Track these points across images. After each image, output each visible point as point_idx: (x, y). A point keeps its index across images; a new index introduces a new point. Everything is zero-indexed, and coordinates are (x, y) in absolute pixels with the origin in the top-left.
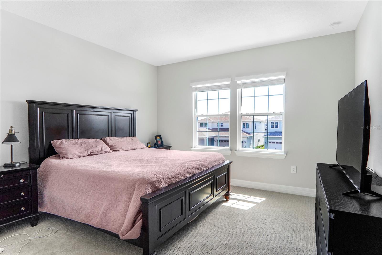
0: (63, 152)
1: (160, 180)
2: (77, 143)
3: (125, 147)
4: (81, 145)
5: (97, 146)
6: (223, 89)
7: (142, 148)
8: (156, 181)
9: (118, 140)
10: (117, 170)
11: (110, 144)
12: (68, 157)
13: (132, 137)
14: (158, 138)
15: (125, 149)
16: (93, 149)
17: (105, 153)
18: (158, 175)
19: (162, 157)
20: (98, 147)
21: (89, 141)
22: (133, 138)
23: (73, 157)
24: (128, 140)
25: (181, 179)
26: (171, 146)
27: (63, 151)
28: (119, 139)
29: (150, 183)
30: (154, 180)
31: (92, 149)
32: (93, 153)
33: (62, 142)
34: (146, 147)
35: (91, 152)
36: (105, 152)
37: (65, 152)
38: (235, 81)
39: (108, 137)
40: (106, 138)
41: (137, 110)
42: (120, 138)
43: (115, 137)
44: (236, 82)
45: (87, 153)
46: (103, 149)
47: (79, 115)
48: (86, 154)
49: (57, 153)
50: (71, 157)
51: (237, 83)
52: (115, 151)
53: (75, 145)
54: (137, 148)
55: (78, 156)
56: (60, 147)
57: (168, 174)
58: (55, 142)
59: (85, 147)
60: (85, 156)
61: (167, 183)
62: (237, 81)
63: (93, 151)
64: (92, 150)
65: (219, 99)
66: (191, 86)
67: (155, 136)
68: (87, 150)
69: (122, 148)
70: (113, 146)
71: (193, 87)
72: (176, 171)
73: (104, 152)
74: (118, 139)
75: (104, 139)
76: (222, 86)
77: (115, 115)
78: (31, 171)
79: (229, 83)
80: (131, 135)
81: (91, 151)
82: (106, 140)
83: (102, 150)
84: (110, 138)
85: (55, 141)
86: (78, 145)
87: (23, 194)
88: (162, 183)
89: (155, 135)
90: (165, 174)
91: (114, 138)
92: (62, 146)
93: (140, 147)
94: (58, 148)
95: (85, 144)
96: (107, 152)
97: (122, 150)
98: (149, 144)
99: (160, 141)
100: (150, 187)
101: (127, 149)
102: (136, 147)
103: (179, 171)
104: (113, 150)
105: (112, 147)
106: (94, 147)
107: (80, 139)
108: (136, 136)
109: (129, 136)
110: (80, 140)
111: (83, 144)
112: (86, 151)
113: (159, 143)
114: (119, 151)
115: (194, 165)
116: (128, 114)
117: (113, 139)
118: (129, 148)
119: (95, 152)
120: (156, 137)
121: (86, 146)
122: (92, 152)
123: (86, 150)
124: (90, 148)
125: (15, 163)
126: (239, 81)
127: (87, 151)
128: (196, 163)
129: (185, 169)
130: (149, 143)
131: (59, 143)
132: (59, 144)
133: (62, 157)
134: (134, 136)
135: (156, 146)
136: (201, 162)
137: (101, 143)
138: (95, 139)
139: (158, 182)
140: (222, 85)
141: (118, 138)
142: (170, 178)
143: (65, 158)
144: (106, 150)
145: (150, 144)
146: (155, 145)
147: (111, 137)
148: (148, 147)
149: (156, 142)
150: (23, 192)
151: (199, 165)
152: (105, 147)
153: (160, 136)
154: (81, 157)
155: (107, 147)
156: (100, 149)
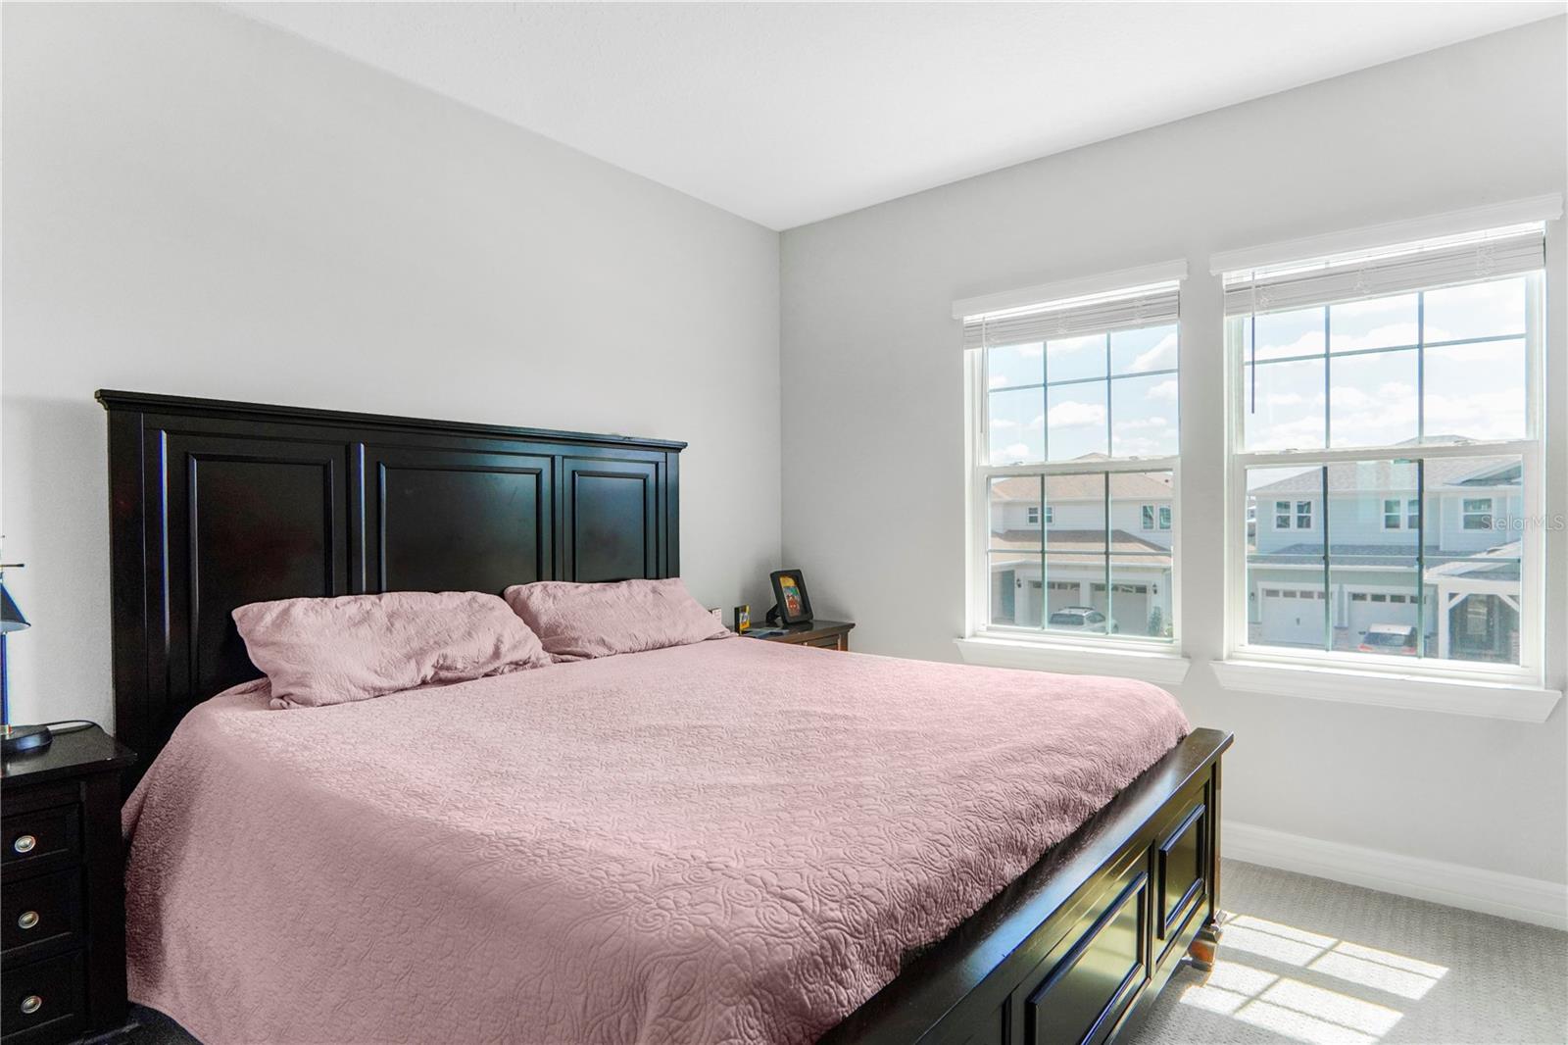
0: (286, 666)
1: (835, 947)
2: (367, 617)
3: (623, 636)
4: (388, 629)
5: (470, 634)
6: (1140, 321)
7: (707, 639)
8: (801, 961)
9: (586, 599)
10: (529, 832)
11: (544, 620)
12: (313, 698)
13: (657, 578)
14: (788, 583)
15: (618, 646)
16: (449, 651)
17: (513, 666)
18: (818, 909)
19: (819, 709)
20: (475, 636)
21: (436, 602)
22: (665, 585)
23: (336, 697)
24: (640, 598)
25: (969, 904)
26: (853, 625)
27: (283, 663)
28: (592, 590)
29: (758, 985)
30: (785, 954)
31: (444, 651)
32: (448, 669)
33: (286, 612)
34: (728, 633)
35: (439, 667)
36: (518, 665)
37: (299, 668)
38: (1213, 272)
39: (539, 579)
40: (524, 589)
41: (685, 445)
42: (597, 586)
43: (574, 581)
44: (1219, 277)
45: (419, 670)
46: (504, 649)
47: (383, 469)
48: (409, 675)
49: (257, 674)
50: (330, 695)
51: (1224, 283)
52: (569, 657)
53: (353, 630)
54: (685, 636)
55: (364, 689)
56: (270, 640)
57: (883, 885)
58: (250, 614)
59: (408, 640)
60: (406, 689)
61: (882, 954)
62: (1225, 275)
63: (449, 662)
64: (445, 657)
65: (1109, 378)
66: (955, 316)
67: (772, 575)
68: (418, 655)
69: (605, 638)
70: (559, 631)
71: (968, 319)
72: (936, 856)
73: (511, 663)
74: (584, 594)
75: (518, 593)
76: (1130, 305)
77: (574, 472)
78: (83, 783)
79: (1172, 285)
80: (652, 571)
81: (441, 662)
82: (526, 596)
83: (496, 654)
84: (545, 587)
85: (255, 607)
86: (375, 628)
87: (31, 921)
88: (844, 967)
89: (772, 572)
90: (869, 892)
91: (569, 585)
92: (284, 637)
93: (696, 631)
94: (265, 645)
95: (409, 623)
96: (525, 663)
97: (606, 652)
98: (741, 615)
99: (798, 598)
100: (753, 1021)
101: (628, 644)
102: (675, 636)
103: (954, 849)
104: (557, 650)
105: (556, 634)
106: (454, 637)
107: (387, 597)
108: (678, 576)
109: (645, 578)
110: (390, 599)
111: (398, 624)
112: (413, 663)
113: (792, 607)
114: (588, 656)
115: (1040, 791)
116: (639, 464)
117: (560, 593)
118: (643, 640)
119: (460, 666)
120: (775, 577)
121: (413, 632)
122: (442, 668)
123: (409, 658)
124: (435, 643)
125: (19, 735)
126: (1234, 274)
127: (417, 663)
128: (1046, 770)
129: (993, 826)
130: (744, 610)
131: (274, 615)
132: (273, 623)
133: (282, 697)
134: (667, 578)
135: (776, 626)
136: (1076, 763)
137: (496, 613)
138: (469, 594)
139: (817, 965)
140: (1132, 300)
141: (586, 587)
142: (900, 913)
143: (292, 703)
144: (519, 655)
145: (746, 614)
146: (771, 618)
147: (554, 579)
148: (737, 629)
149: (774, 602)
150: (30, 910)
151: (1067, 783)
152: (517, 638)
153: (799, 571)
154: (380, 693)
155: (526, 639)
156: (489, 646)
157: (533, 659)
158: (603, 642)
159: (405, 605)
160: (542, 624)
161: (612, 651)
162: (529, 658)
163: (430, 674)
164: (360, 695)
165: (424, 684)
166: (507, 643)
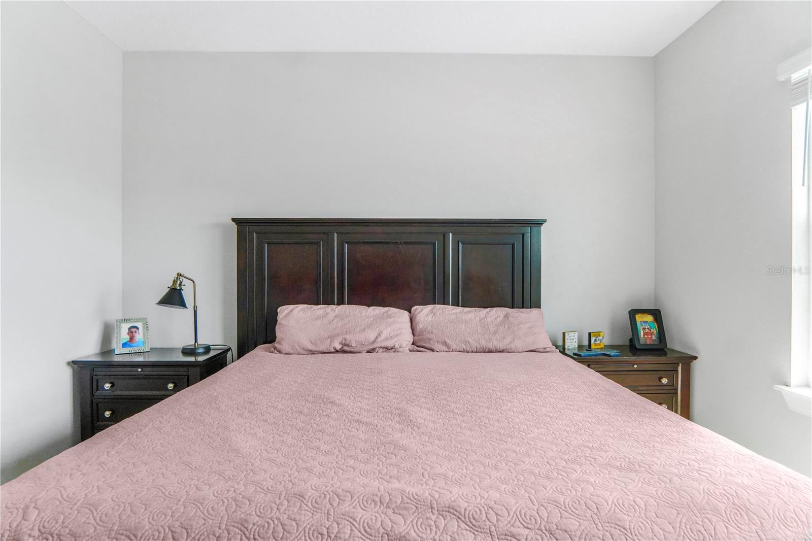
3: (461, 341)
4: (329, 323)
7: (529, 351)
13: (522, 308)
15: (454, 347)
16: (348, 337)
17: (385, 350)
26: (695, 358)
31: (345, 336)
32: (348, 345)
35: (343, 344)
36: (387, 349)
39: (434, 303)
41: (545, 221)
45: (334, 345)
46: (381, 339)
48: (327, 346)
52: (422, 349)
53: (315, 321)
54: (508, 347)
55: (304, 350)
58: (282, 310)
59: (335, 329)
60: (327, 353)
63: (348, 342)
64: (346, 340)
67: (629, 312)
68: (334, 337)
69: (448, 341)
73: (384, 347)
75: (420, 310)
77: (458, 242)
78: (189, 368)
81: (343, 341)
83: (376, 341)
86: (324, 322)
89: (631, 309)
95: (341, 321)
96: (392, 348)
97: (445, 349)
102: (500, 346)
104: (419, 344)
109: (513, 307)
110: (342, 308)
112: (330, 340)
114: (432, 350)
118: (474, 345)
119: (354, 345)
120: (634, 313)
121: (340, 325)
122: (345, 345)
123: (329, 338)
124: (340, 332)
125: (200, 347)
127: (333, 340)
133: (274, 348)
134: (530, 308)
138: (387, 309)
143: (276, 351)
145: (602, 338)
147: (444, 304)
152: (391, 335)
153: (659, 311)
154: (312, 353)
155: (397, 335)
156: (372, 337)
157: (397, 346)
158: (445, 343)
159: (348, 311)
160: (418, 329)
161: (449, 349)
162: (394, 346)
163: (338, 347)
164: (302, 351)
165: (337, 351)
166: (383, 337)
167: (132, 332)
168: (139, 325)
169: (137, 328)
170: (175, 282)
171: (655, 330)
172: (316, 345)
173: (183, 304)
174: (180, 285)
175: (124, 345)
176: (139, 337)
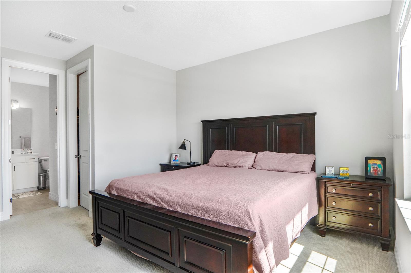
32: (228, 165)
47: (235, 128)
77: (276, 125)
119: (230, 164)
153: (385, 158)
154: (218, 166)
155: (244, 162)
156: (236, 162)
162: (243, 166)
163: (225, 165)
164: (214, 165)
165: (225, 167)
166: (240, 162)
167: (176, 157)
168: (178, 155)
169: (177, 156)
170: (183, 142)
171: (381, 169)
172: (218, 164)
173: (185, 149)
174: (185, 143)
175: (173, 161)
176: (177, 158)
